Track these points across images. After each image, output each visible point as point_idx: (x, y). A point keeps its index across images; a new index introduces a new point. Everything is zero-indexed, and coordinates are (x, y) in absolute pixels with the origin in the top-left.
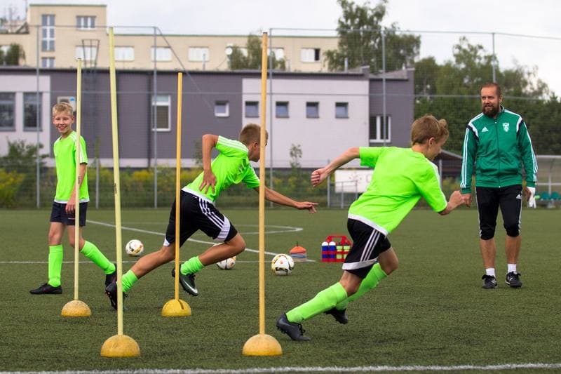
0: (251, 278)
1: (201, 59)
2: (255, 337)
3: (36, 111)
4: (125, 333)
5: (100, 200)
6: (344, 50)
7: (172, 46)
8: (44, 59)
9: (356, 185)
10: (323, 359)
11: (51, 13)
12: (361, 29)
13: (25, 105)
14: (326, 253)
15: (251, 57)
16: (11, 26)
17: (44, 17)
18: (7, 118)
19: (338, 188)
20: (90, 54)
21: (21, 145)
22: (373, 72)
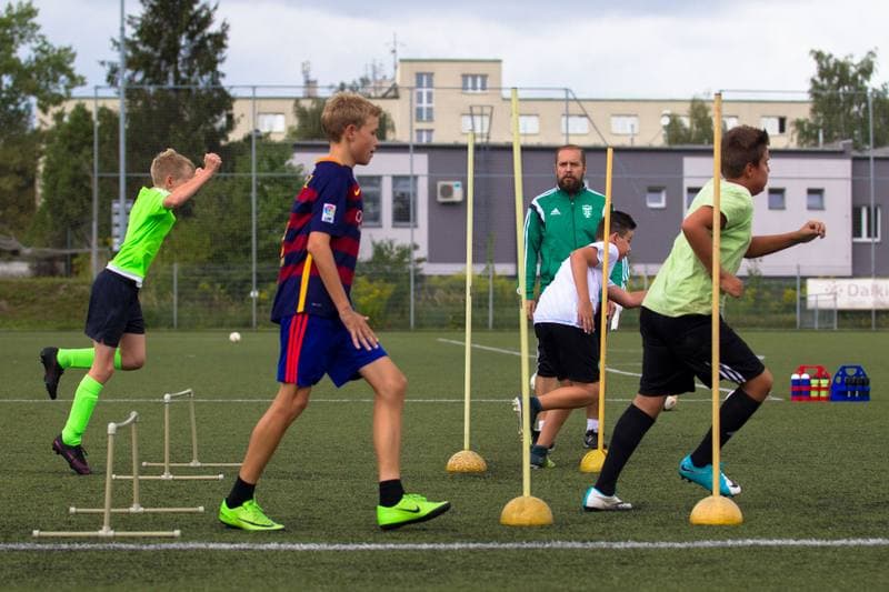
0: (698, 422)
1: (629, 131)
2: (707, 499)
3: (409, 201)
4: (532, 493)
5: (495, 320)
6: (818, 119)
7: (589, 114)
8: (420, 131)
9: (835, 299)
10: (795, 528)
11: (427, 70)
12: (841, 90)
13: (394, 193)
14: (797, 388)
15: (695, 128)
16: (375, 88)
17: (419, 76)
18: (371, 211)
19: (811, 303)
20: (481, 125)
21: (389, 246)
22: (856, 147)
